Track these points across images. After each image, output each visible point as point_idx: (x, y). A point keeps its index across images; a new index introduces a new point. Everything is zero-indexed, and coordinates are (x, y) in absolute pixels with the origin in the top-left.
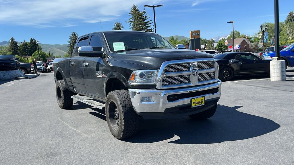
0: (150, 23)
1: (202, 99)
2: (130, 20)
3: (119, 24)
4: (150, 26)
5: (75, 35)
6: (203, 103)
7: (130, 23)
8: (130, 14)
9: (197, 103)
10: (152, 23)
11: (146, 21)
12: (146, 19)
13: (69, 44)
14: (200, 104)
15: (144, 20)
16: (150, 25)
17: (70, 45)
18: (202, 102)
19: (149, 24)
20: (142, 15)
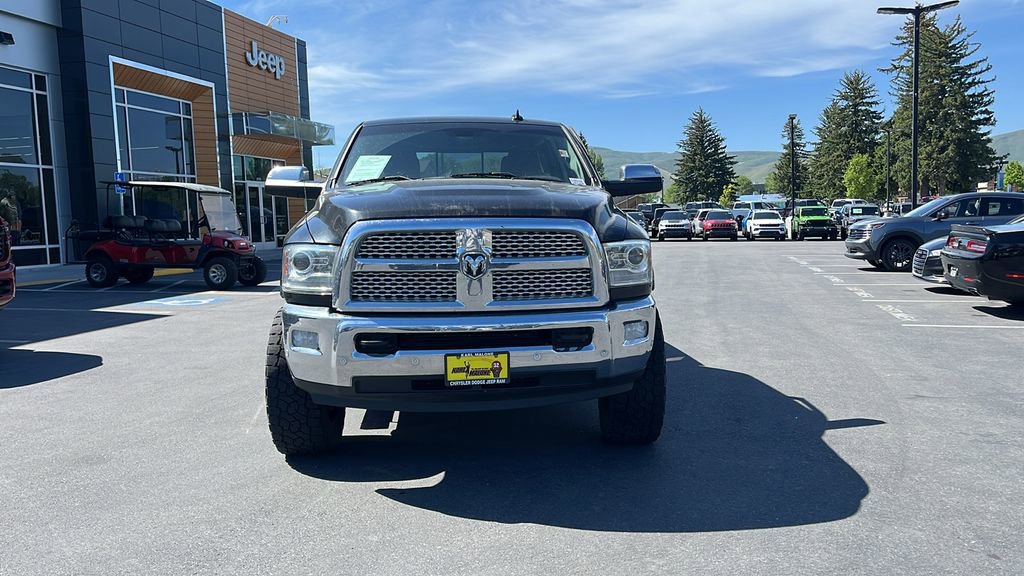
0: (978, 69)
1: (496, 359)
2: (896, 63)
3: (858, 80)
4: (979, 82)
5: (702, 121)
6: (504, 374)
7: (895, 73)
8: (898, 38)
9: (472, 373)
10: (988, 69)
11: (963, 63)
12: (962, 56)
13: (681, 150)
14: (488, 377)
15: (957, 60)
16: (977, 77)
17: (684, 155)
18: (497, 371)
19: (976, 74)
20: (944, 39)
